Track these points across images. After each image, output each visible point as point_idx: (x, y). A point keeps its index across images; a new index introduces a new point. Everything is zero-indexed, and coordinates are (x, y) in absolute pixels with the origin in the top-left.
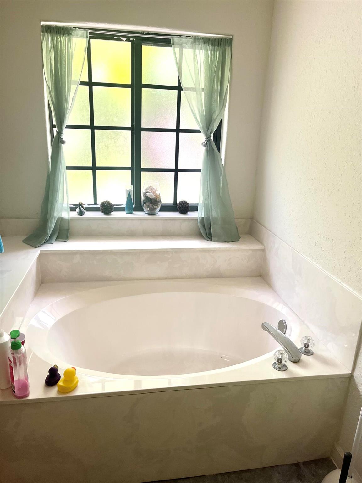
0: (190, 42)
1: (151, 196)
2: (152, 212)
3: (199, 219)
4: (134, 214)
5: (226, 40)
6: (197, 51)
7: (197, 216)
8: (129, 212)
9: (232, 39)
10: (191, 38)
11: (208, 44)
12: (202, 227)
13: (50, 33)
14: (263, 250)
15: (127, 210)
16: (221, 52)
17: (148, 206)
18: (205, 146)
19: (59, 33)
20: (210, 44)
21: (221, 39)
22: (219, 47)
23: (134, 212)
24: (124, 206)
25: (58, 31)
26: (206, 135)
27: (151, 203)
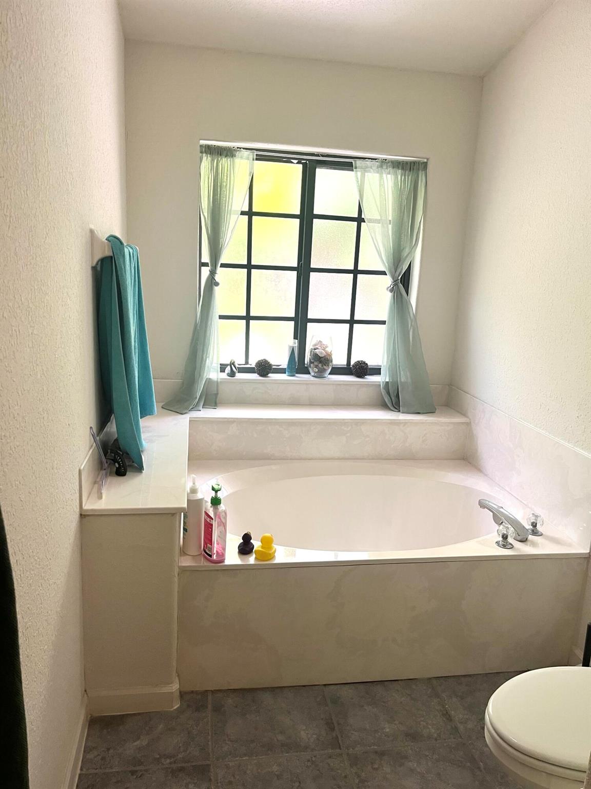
0: (376, 165)
1: (321, 353)
2: (320, 375)
3: (383, 385)
4: (297, 377)
5: (420, 164)
6: (384, 175)
7: (380, 380)
8: (290, 374)
9: (427, 162)
10: (377, 162)
11: (398, 168)
12: (386, 394)
13: (210, 154)
14: (468, 424)
15: (288, 372)
16: (413, 177)
17: (316, 367)
18: (391, 291)
19: (221, 155)
20: (400, 168)
21: (414, 163)
22: (412, 172)
23: (297, 375)
24: (285, 367)
25: (219, 152)
26: (393, 277)
27: (320, 362)
